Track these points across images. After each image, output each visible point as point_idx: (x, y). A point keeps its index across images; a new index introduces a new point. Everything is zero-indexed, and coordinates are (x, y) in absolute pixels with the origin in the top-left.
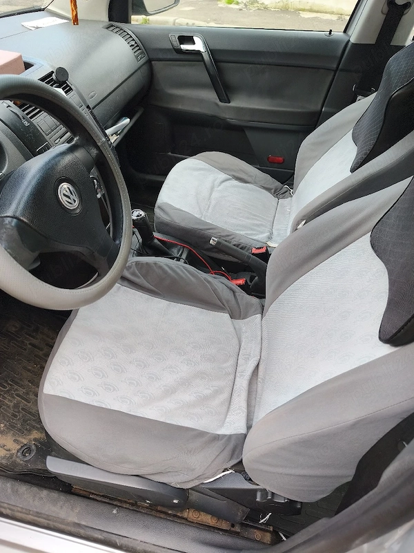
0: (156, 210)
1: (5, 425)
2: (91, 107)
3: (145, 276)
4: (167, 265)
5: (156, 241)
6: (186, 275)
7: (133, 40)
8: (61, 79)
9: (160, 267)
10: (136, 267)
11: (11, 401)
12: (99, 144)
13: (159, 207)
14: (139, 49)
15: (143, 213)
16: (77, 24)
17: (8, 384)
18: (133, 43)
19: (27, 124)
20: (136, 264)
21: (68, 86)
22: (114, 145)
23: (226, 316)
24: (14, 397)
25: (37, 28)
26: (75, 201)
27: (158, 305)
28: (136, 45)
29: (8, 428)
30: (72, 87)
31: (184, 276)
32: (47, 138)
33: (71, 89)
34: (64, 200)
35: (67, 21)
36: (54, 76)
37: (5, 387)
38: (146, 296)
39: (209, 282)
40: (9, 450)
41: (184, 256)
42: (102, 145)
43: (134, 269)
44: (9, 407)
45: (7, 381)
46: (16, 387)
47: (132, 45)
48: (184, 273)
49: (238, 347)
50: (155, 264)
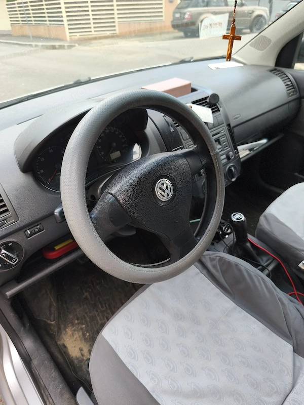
0: (262, 218)
1: (89, 335)
2: (232, 125)
3: (223, 273)
4: (247, 271)
5: (248, 244)
6: (262, 287)
7: (290, 81)
8: (213, 102)
9: (240, 270)
10: (219, 261)
11: (101, 320)
12: (212, 154)
13: (265, 217)
14: (294, 88)
15: (243, 218)
16: (230, 60)
17: (106, 306)
18: (289, 83)
19: (172, 130)
20: (220, 259)
21: (217, 107)
22: (242, 160)
23: (290, 347)
24: (104, 318)
25: (218, 68)
26: (168, 195)
27: (225, 303)
28: (291, 85)
29: (90, 339)
30: (221, 109)
31: (259, 288)
32: (184, 142)
33: (219, 110)
34: (158, 192)
35: (242, 65)
36: (208, 100)
37: (102, 307)
38: (217, 290)
39: (283, 304)
40: (83, 355)
41: (271, 268)
42: (214, 155)
43: (216, 262)
44: (98, 323)
45: (105, 304)
46: (109, 311)
47: (288, 85)
48: (260, 284)
49: (290, 387)
50: (237, 265)
